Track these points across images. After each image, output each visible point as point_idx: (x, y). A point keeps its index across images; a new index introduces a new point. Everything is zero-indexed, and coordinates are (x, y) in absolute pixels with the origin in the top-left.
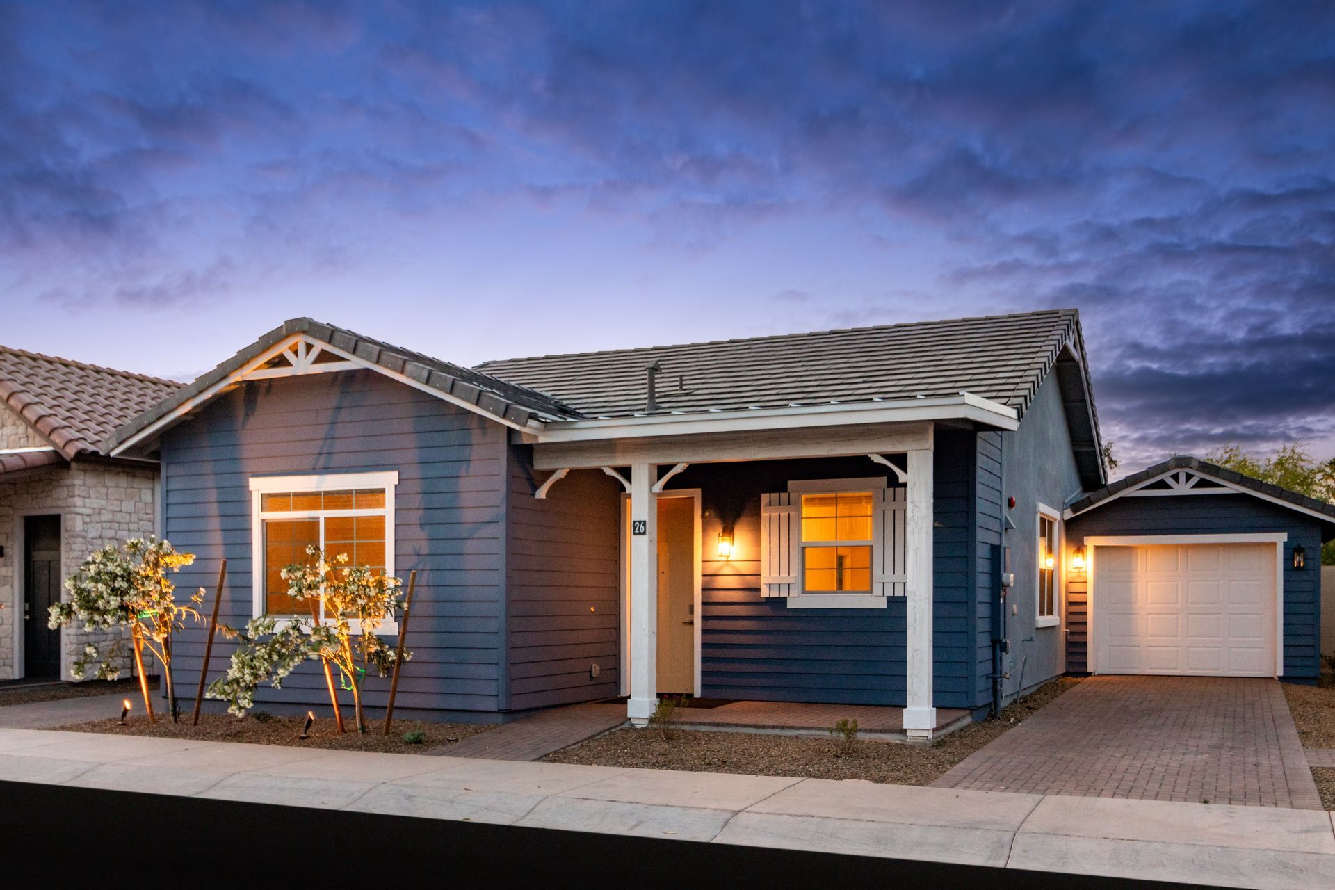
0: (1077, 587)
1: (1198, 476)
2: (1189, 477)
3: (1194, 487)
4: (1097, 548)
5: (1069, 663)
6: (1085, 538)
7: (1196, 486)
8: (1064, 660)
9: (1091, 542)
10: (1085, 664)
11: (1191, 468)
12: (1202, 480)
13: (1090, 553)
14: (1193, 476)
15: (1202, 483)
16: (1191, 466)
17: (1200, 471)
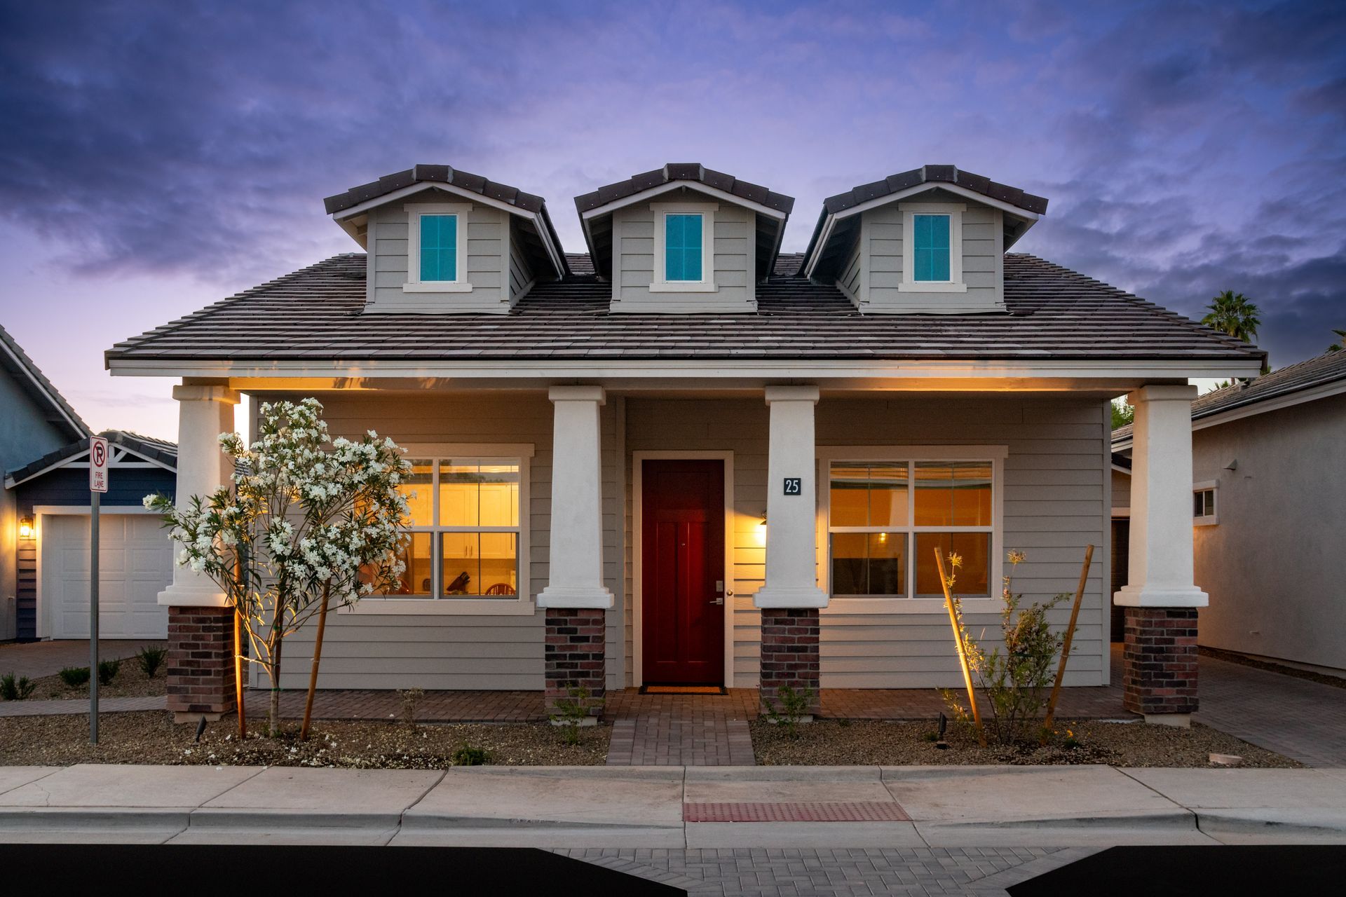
0: (28, 555)
1: (125, 451)
2: (117, 451)
3: (122, 461)
4: (44, 516)
5: (19, 630)
6: (34, 507)
7: (123, 460)
8: (15, 626)
9: (40, 511)
10: (34, 630)
11: (117, 442)
12: (128, 455)
13: (38, 521)
14: (120, 450)
15: (128, 458)
16: (117, 440)
17: (125, 446)
